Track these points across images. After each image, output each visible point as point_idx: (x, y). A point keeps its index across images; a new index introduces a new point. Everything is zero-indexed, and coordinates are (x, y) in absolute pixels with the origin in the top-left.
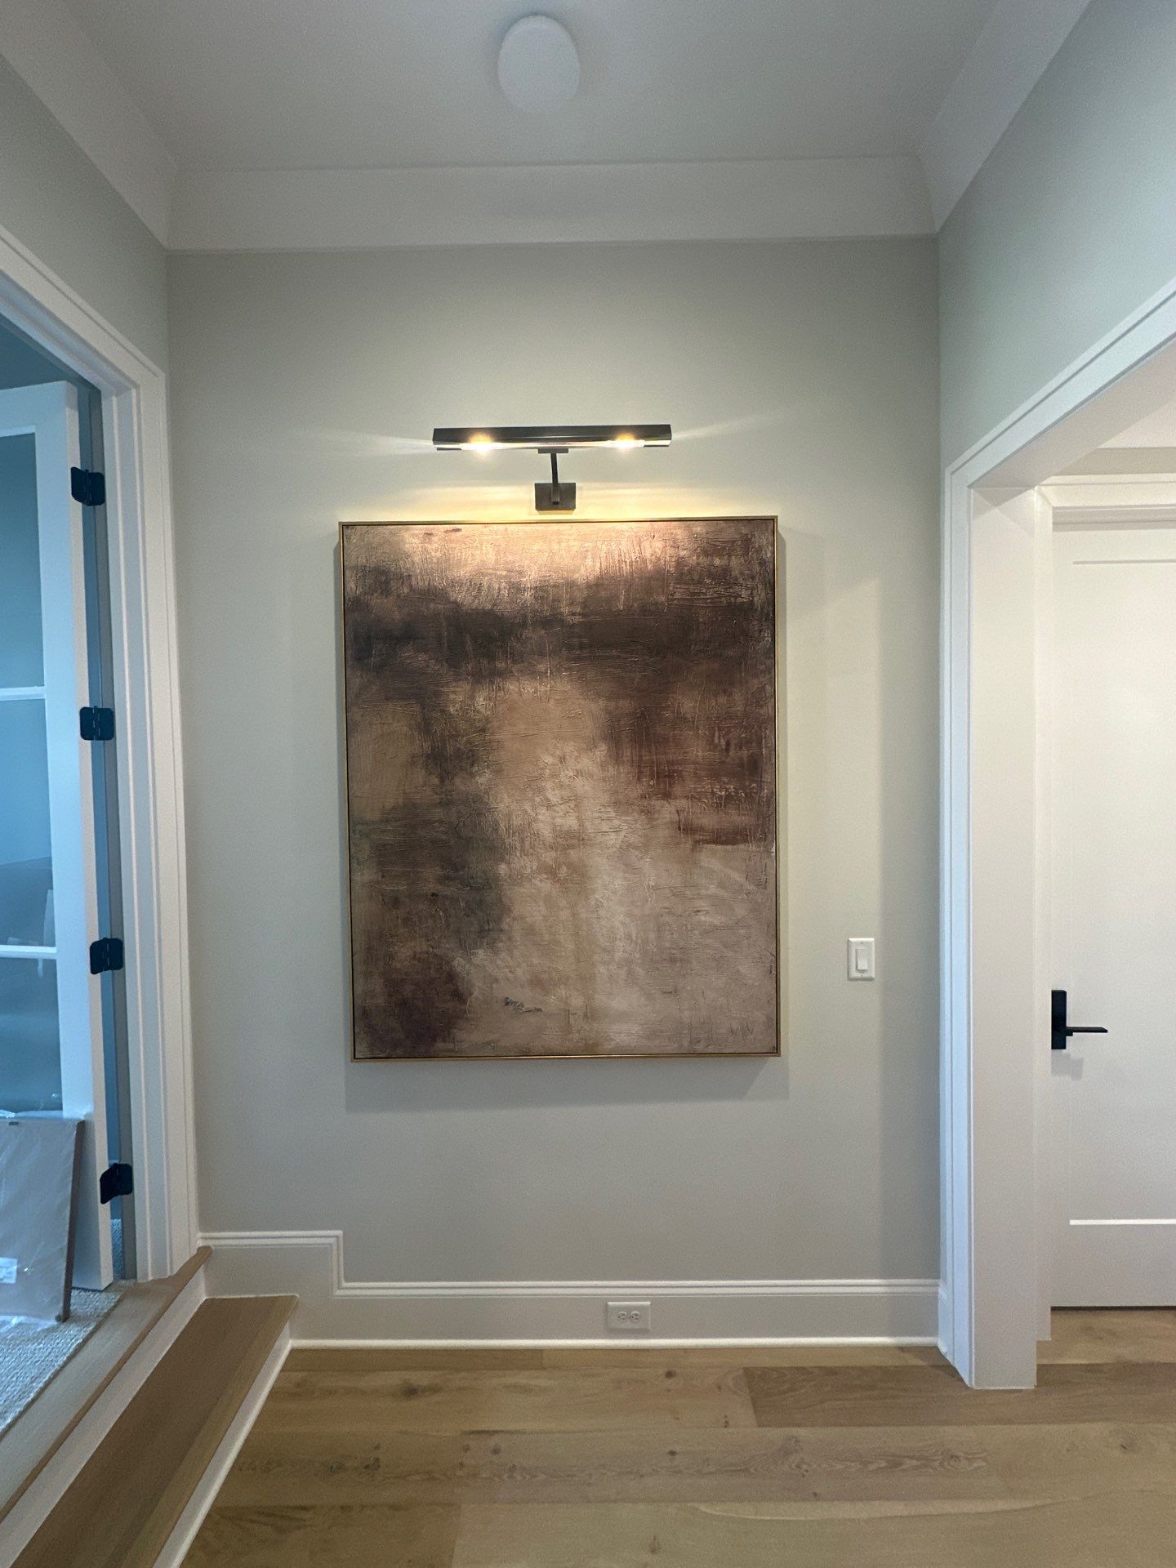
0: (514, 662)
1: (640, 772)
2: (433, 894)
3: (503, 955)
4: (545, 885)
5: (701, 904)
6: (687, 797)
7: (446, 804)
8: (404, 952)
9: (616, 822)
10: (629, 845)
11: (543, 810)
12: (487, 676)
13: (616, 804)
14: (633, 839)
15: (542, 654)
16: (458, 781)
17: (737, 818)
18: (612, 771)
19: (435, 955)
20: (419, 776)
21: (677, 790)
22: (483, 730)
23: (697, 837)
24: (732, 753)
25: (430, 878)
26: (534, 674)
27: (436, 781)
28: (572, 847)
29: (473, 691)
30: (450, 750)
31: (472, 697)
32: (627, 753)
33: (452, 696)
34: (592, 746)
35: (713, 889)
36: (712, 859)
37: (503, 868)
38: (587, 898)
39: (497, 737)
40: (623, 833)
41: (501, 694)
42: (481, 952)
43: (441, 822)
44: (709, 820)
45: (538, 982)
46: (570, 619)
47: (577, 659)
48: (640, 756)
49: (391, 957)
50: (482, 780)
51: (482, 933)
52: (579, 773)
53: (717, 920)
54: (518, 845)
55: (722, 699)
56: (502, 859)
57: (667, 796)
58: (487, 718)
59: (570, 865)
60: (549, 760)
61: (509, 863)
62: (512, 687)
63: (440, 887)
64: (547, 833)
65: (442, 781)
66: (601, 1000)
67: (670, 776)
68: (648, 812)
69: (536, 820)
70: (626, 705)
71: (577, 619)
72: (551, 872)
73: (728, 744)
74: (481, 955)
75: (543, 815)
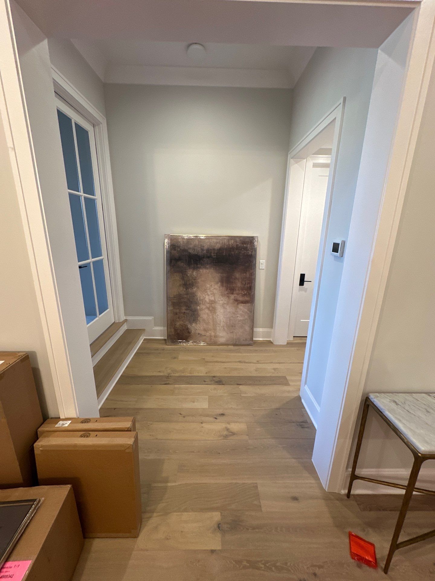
0: (202, 265)
1: (227, 289)
2: (184, 312)
3: (198, 324)
4: (207, 311)
5: (239, 315)
6: (237, 294)
7: (187, 294)
8: (178, 324)
9: (222, 299)
10: (225, 303)
11: (207, 296)
12: (196, 268)
13: (222, 295)
14: (225, 302)
15: (208, 264)
16: (189, 290)
17: (247, 298)
18: (221, 288)
19: (184, 324)
20: (181, 288)
21: (235, 292)
22: (195, 279)
23: (238, 302)
24: (246, 285)
25: (183, 309)
26: (206, 268)
27: (185, 289)
28: (213, 303)
29: (193, 271)
30: (188, 283)
31: (193, 272)
32: (224, 284)
33: (188, 272)
34: (217, 283)
35: (241, 312)
36: (241, 307)
37: (198, 307)
38: (215, 313)
39: (198, 281)
40: (223, 301)
41: (199, 272)
42: (194, 324)
43: (186, 298)
44: (241, 299)
45: (205, 330)
46: (214, 257)
47: (215, 265)
48: (227, 286)
49: (175, 325)
50: (195, 289)
51: (194, 320)
52: (215, 289)
53: (242, 319)
54: (202, 303)
55: (244, 274)
56: (198, 306)
57: (232, 294)
58: (196, 277)
59: (212, 307)
60: (209, 286)
61: (200, 306)
62: (201, 270)
63: (185, 311)
64: (207, 300)
65: (186, 290)
66: (218, 333)
67: (233, 290)
68: (228, 297)
69: (205, 298)
70: (225, 275)
71: (215, 257)
72: (209, 309)
73: (245, 283)
74: (194, 325)
75: (207, 297)
